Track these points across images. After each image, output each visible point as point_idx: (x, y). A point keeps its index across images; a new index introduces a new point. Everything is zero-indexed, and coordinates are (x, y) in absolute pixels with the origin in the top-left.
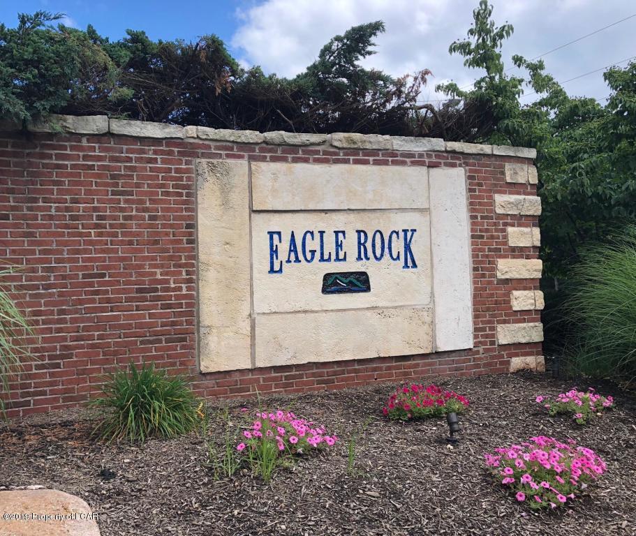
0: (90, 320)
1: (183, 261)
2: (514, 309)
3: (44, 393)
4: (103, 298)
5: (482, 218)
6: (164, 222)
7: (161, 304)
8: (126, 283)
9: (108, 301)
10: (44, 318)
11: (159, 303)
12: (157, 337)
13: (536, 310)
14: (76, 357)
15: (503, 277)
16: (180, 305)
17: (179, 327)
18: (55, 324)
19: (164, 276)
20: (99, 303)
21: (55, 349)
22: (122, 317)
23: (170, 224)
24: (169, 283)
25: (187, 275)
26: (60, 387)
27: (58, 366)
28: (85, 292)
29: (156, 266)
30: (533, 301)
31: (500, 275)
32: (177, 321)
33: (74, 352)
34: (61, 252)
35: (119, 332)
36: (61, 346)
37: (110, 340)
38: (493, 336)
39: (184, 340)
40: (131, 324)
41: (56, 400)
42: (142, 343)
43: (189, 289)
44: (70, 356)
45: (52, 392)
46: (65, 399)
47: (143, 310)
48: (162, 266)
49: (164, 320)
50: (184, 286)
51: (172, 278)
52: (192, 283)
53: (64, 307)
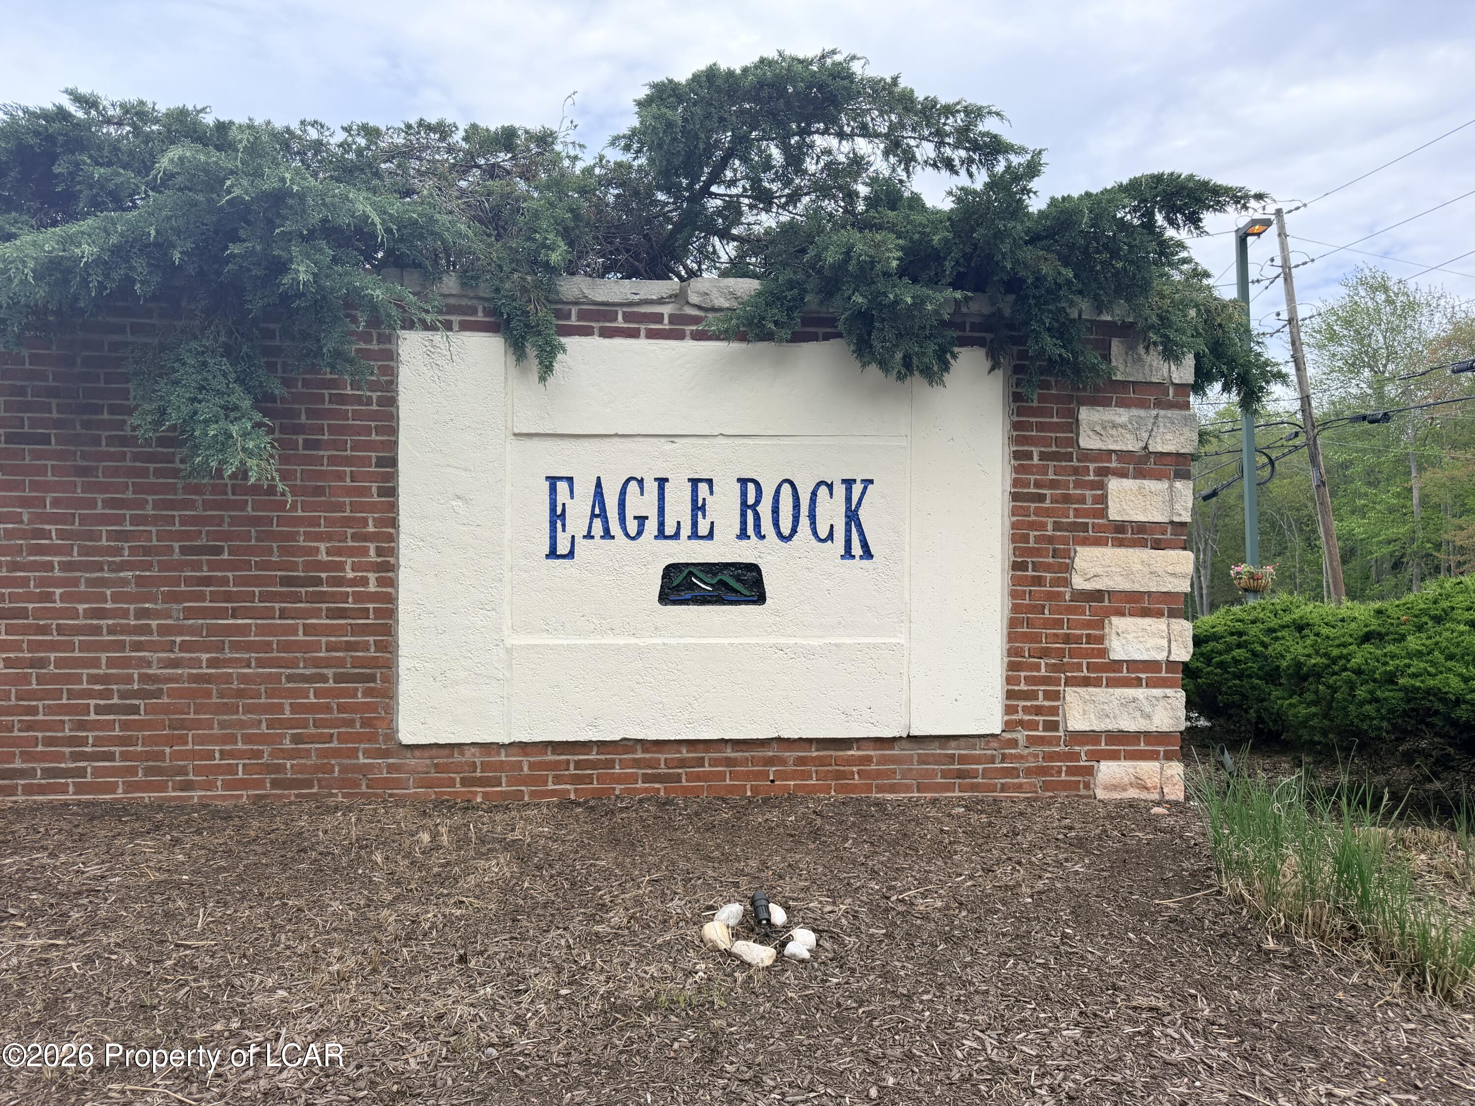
0: (192, 631)
1: (371, 529)
2: (1114, 656)
3: (110, 757)
4: (218, 592)
5: (1043, 456)
6: (335, 453)
7: (328, 609)
8: (260, 566)
9: (228, 597)
10: (110, 622)
11: (324, 606)
12: (318, 670)
13: (1168, 662)
14: (169, 696)
15: (1088, 586)
16: (365, 613)
17: (360, 654)
18: (129, 633)
19: (333, 555)
20: (211, 601)
21: (129, 679)
22: (253, 628)
23: (347, 456)
24: (343, 570)
25: (378, 556)
26: (139, 748)
27: (135, 710)
28: (186, 579)
29: (319, 537)
30: (1165, 643)
31: (1079, 582)
32: (357, 642)
33: (165, 687)
34: (142, 504)
35: (247, 656)
36: (140, 675)
37: (231, 671)
38: (1054, 711)
39: (372, 678)
40: (269, 644)
41: (132, 771)
42: (290, 678)
43: (381, 582)
44: (158, 694)
45: (125, 756)
46: (148, 771)
47: (292, 618)
48: (329, 537)
49: (333, 639)
50: (372, 576)
51: (349, 561)
52: (389, 571)
53: (147, 605)
